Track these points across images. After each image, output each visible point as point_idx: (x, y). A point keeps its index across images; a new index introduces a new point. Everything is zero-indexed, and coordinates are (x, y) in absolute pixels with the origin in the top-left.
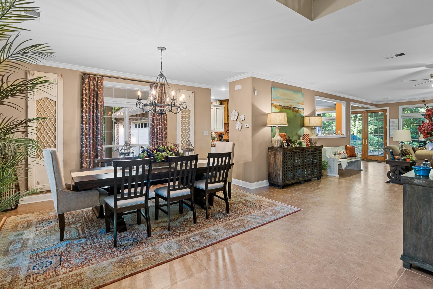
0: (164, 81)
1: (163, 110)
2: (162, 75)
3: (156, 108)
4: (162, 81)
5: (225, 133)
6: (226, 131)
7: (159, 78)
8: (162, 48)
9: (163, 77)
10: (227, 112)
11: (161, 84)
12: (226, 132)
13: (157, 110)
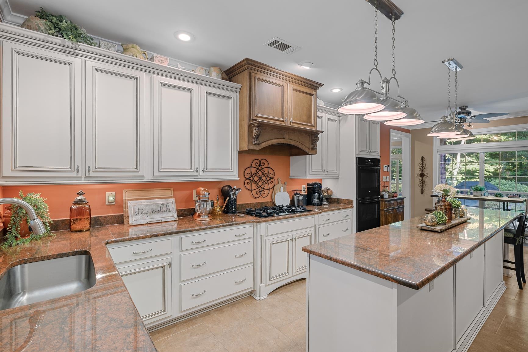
5: (242, 183)
6: (248, 177)
10: (248, 110)
12: (247, 181)
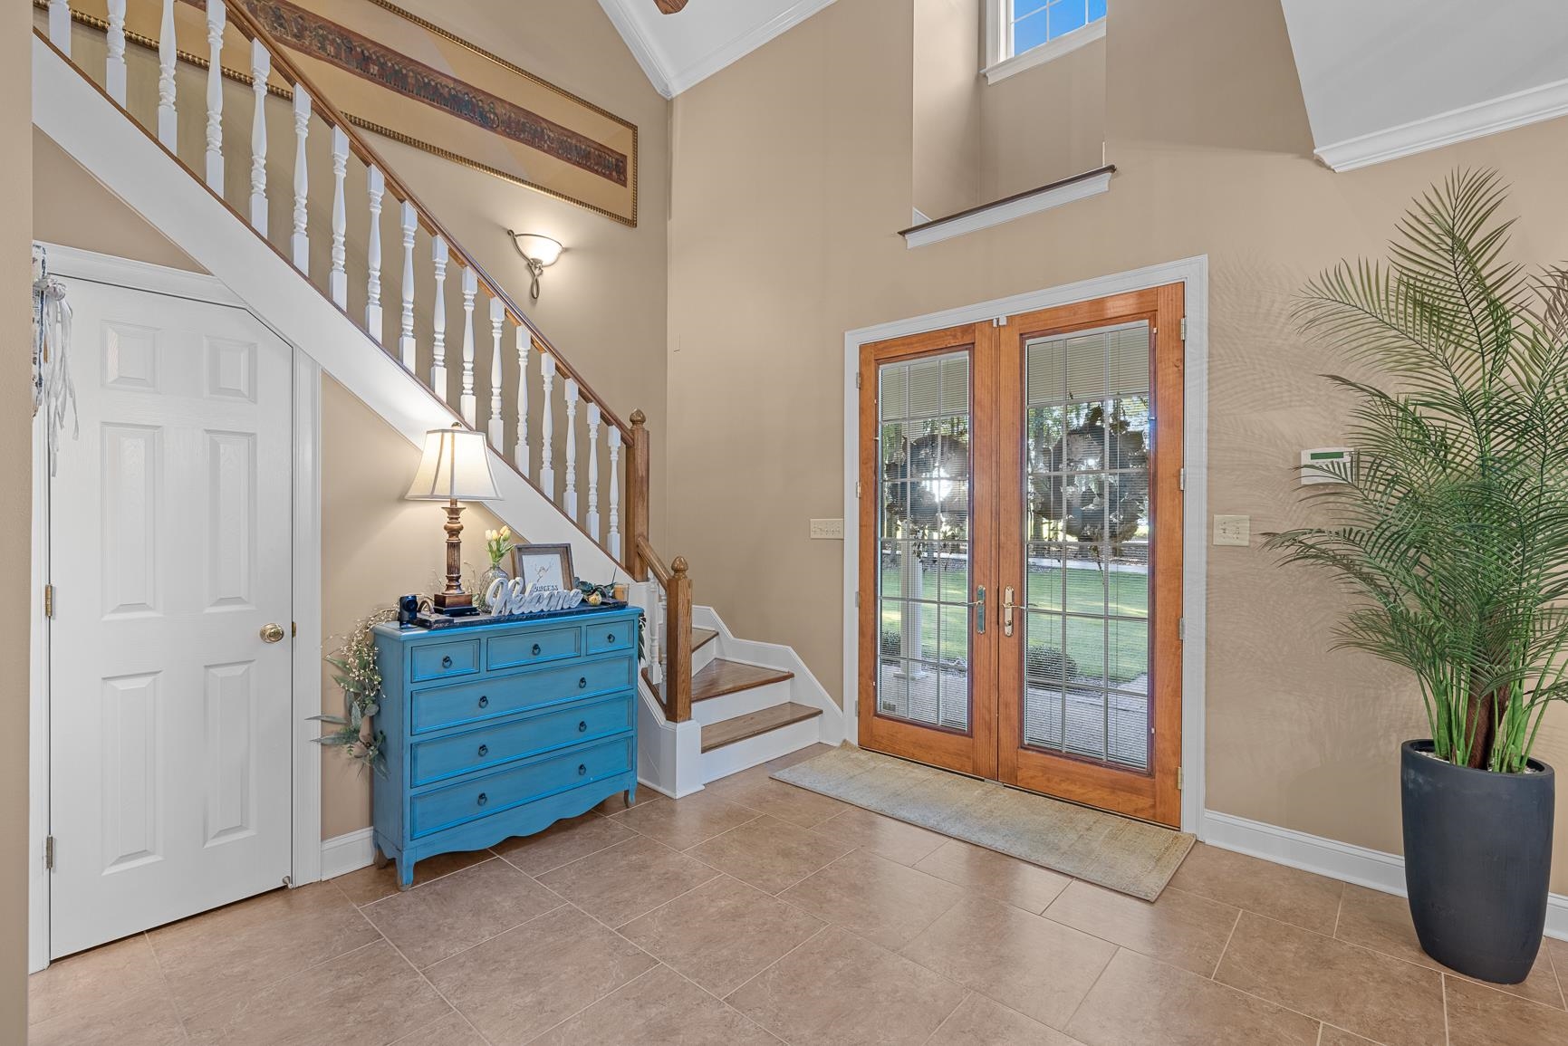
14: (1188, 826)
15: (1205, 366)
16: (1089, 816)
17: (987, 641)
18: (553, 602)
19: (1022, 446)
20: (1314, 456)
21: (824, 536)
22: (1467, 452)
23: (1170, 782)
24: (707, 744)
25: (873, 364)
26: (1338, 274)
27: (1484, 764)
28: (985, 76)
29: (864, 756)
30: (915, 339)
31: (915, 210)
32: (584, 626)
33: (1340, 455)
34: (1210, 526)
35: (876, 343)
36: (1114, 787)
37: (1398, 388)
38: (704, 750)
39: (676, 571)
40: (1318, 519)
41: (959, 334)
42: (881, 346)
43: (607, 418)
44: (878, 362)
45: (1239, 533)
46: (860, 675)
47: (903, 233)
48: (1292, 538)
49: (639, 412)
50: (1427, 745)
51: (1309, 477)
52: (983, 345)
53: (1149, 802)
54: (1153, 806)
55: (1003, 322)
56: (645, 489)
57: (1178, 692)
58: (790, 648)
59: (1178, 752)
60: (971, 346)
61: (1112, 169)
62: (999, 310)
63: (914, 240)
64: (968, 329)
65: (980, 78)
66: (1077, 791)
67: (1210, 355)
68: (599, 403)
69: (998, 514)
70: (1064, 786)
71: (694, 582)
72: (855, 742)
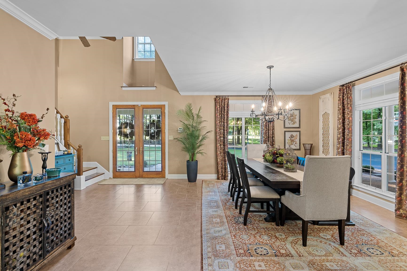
0: (273, 93)
1: (272, 118)
2: (270, 89)
3: (266, 117)
4: (271, 94)
7: (268, 92)
8: (270, 67)
9: (271, 91)
11: (270, 96)
13: (266, 119)
14: (166, 177)
15: (168, 116)
16: (154, 179)
17: (138, 156)
18: (59, 154)
19: (143, 125)
20: (179, 129)
21: (105, 140)
22: (191, 129)
23: (164, 172)
24: (86, 179)
25: (115, 109)
26: (180, 110)
27: (193, 161)
28: (134, 59)
29: (114, 179)
30: (124, 106)
31: (124, 83)
32: (65, 158)
33: (182, 129)
34: (168, 137)
35: (116, 105)
36: (157, 174)
37: (186, 122)
38: (86, 181)
39: (79, 147)
40: (179, 136)
41: (132, 106)
42: (117, 106)
43: (61, 117)
44: (116, 109)
45: (171, 138)
46: (113, 165)
47: (122, 87)
48: (177, 139)
49: (67, 115)
50: (189, 160)
51: (179, 131)
52: (136, 108)
53: (161, 175)
54: (162, 176)
55: (140, 106)
56: (69, 131)
57: (165, 160)
58: (96, 162)
59: (165, 168)
60: (134, 108)
61: (156, 87)
62: (140, 103)
63: (123, 88)
64: (134, 105)
65: (133, 60)
66: (152, 176)
67: (168, 115)
68: (60, 114)
69: (139, 136)
70: (150, 176)
71: (83, 149)
72: (112, 177)
